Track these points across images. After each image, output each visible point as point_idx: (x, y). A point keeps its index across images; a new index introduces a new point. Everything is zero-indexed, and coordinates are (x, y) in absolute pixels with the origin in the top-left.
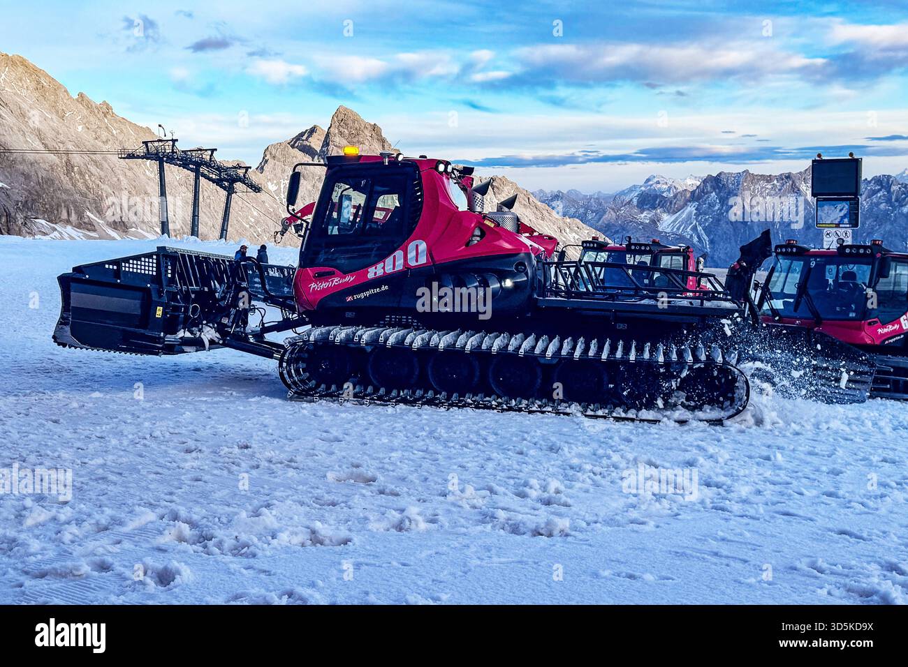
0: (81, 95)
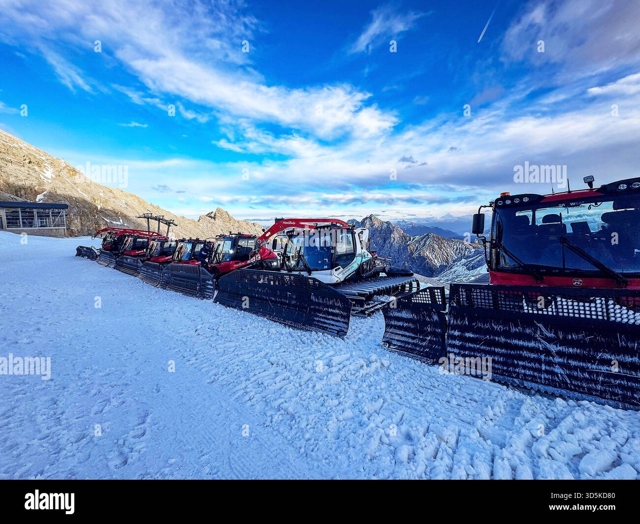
0: (151, 204)
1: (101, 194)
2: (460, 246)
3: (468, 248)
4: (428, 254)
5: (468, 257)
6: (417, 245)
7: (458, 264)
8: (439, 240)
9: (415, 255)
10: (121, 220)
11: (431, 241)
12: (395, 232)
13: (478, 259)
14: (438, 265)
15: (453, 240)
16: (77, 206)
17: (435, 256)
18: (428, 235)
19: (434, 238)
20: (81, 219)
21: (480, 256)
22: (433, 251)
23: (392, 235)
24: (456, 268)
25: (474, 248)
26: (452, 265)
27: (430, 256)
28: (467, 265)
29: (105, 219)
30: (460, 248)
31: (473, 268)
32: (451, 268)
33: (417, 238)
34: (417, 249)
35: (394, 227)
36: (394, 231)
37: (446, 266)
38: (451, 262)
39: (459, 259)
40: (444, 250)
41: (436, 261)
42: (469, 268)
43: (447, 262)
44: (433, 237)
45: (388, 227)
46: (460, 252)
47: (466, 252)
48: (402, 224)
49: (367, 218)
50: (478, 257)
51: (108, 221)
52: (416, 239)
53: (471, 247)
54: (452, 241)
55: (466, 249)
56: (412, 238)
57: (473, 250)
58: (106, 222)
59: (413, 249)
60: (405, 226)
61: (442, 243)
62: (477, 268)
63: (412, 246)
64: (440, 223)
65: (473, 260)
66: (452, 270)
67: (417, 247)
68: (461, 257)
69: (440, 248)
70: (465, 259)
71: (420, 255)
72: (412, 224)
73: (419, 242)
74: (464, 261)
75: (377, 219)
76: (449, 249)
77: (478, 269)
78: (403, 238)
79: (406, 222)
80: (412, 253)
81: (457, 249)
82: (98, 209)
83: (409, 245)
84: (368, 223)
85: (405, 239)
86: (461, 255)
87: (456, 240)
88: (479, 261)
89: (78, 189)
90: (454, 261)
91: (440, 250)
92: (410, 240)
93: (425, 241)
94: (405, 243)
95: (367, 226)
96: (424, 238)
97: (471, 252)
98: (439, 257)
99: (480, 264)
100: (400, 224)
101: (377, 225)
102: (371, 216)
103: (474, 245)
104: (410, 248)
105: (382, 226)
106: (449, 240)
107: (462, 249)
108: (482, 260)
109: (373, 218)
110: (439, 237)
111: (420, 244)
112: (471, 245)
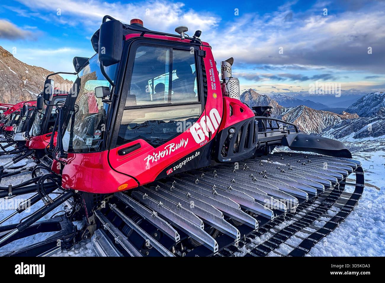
1: (27, 72)
2: (329, 117)
3: (336, 119)
4: (300, 124)
5: (336, 127)
6: (290, 116)
7: (327, 132)
8: (310, 111)
11: (303, 113)
13: (345, 129)
14: (309, 133)
15: (323, 111)
16: (8, 81)
17: (307, 125)
18: (300, 107)
19: (306, 109)
21: (347, 126)
22: (304, 121)
24: (325, 137)
25: (342, 119)
26: (321, 133)
27: (302, 125)
28: (335, 134)
29: (30, 92)
30: (329, 119)
31: (341, 136)
33: (291, 109)
34: (290, 119)
35: (270, 100)
36: (270, 103)
37: (316, 135)
38: (320, 130)
39: (328, 129)
40: (314, 120)
41: (307, 130)
42: (337, 136)
43: (317, 130)
45: (265, 100)
46: (329, 123)
47: (335, 123)
48: (277, 97)
49: (246, 92)
50: (345, 127)
51: (32, 93)
52: (289, 110)
53: (339, 118)
54: (322, 113)
55: (334, 119)
56: (285, 111)
57: (341, 121)
58: (30, 94)
59: (287, 119)
60: (280, 99)
61: (312, 114)
62: (344, 136)
63: (286, 117)
64: (312, 96)
65: (340, 130)
67: (290, 117)
68: (330, 127)
69: (311, 119)
70: (333, 128)
71: (292, 124)
72: (286, 97)
73: (290, 113)
74: (332, 130)
75: (255, 93)
76: (318, 120)
77: (345, 138)
78: (278, 108)
79: (281, 96)
81: (326, 120)
83: (283, 116)
84: (247, 96)
85: (280, 110)
86: (330, 124)
87: (326, 112)
88: (346, 131)
89: (9, 68)
90: (323, 130)
91: (311, 120)
92: (284, 111)
93: (298, 112)
94: (279, 114)
95: (247, 99)
96: (297, 109)
97: (339, 123)
98: (310, 126)
99: (347, 133)
100: (275, 98)
101: (255, 98)
102: (250, 90)
103: (342, 116)
104: (284, 118)
105: (259, 99)
106: (320, 111)
107: (331, 120)
108: (349, 129)
109: (251, 92)
110: (311, 109)
111: (293, 115)
112: (339, 117)
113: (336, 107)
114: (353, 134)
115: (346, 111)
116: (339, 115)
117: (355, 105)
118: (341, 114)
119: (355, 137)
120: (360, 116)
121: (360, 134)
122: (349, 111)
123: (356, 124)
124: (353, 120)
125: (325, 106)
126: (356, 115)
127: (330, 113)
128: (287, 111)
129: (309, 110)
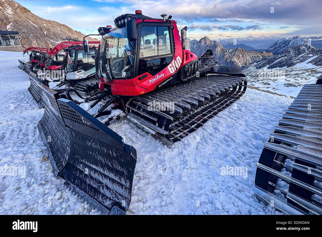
1: (45, 25)
2: (255, 55)
5: (258, 62)
6: (230, 55)
7: (252, 65)
9: (229, 60)
10: (60, 41)
11: (238, 52)
12: (218, 47)
13: (263, 63)
14: (241, 67)
15: (251, 52)
16: (32, 32)
17: (240, 61)
18: (237, 49)
20: (37, 41)
21: (264, 61)
22: (239, 58)
23: (216, 49)
24: (250, 68)
25: (262, 56)
26: (248, 66)
27: (237, 61)
28: (257, 66)
29: (51, 40)
31: (260, 68)
32: (248, 68)
33: (231, 50)
34: (230, 57)
35: (218, 44)
37: (245, 67)
38: (248, 64)
40: (245, 58)
41: (240, 64)
42: (257, 68)
43: (246, 64)
44: (240, 50)
45: (214, 44)
46: (254, 59)
47: (257, 59)
49: (202, 39)
51: (52, 41)
54: (250, 52)
55: (257, 57)
57: (262, 57)
58: (51, 42)
59: (228, 57)
60: (224, 43)
61: (244, 53)
64: (245, 41)
65: (260, 63)
66: (248, 69)
68: (254, 62)
70: (256, 62)
71: (231, 60)
72: (228, 42)
73: (231, 53)
74: (255, 64)
75: (209, 39)
76: (248, 57)
77: (262, 68)
78: (223, 50)
79: (225, 41)
80: (227, 60)
81: (252, 57)
82: (45, 34)
83: (225, 55)
85: (224, 51)
87: (253, 52)
88: (264, 64)
89: (30, 21)
90: (250, 64)
91: (243, 57)
92: (226, 52)
93: (235, 52)
94: (223, 54)
95: (203, 43)
96: (235, 50)
97: (260, 59)
98: (242, 62)
99: (264, 65)
100: (221, 43)
101: (208, 43)
102: (205, 37)
103: (262, 55)
104: (226, 57)
105: (211, 44)
106: (249, 52)
107: (255, 57)
108: (266, 63)
109: (206, 39)
110: (244, 50)
111: (232, 54)
112: (261, 55)
113: (259, 48)
114: (268, 66)
115: (265, 51)
116: (261, 54)
117: (271, 47)
118: (262, 53)
119: (269, 68)
120: (273, 54)
121: (272, 66)
122: (267, 51)
123: (270, 59)
124: (269, 57)
125: (252, 48)
126: (271, 54)
127: (256, 52)
128: (228, 52)
129: (243, 51)
